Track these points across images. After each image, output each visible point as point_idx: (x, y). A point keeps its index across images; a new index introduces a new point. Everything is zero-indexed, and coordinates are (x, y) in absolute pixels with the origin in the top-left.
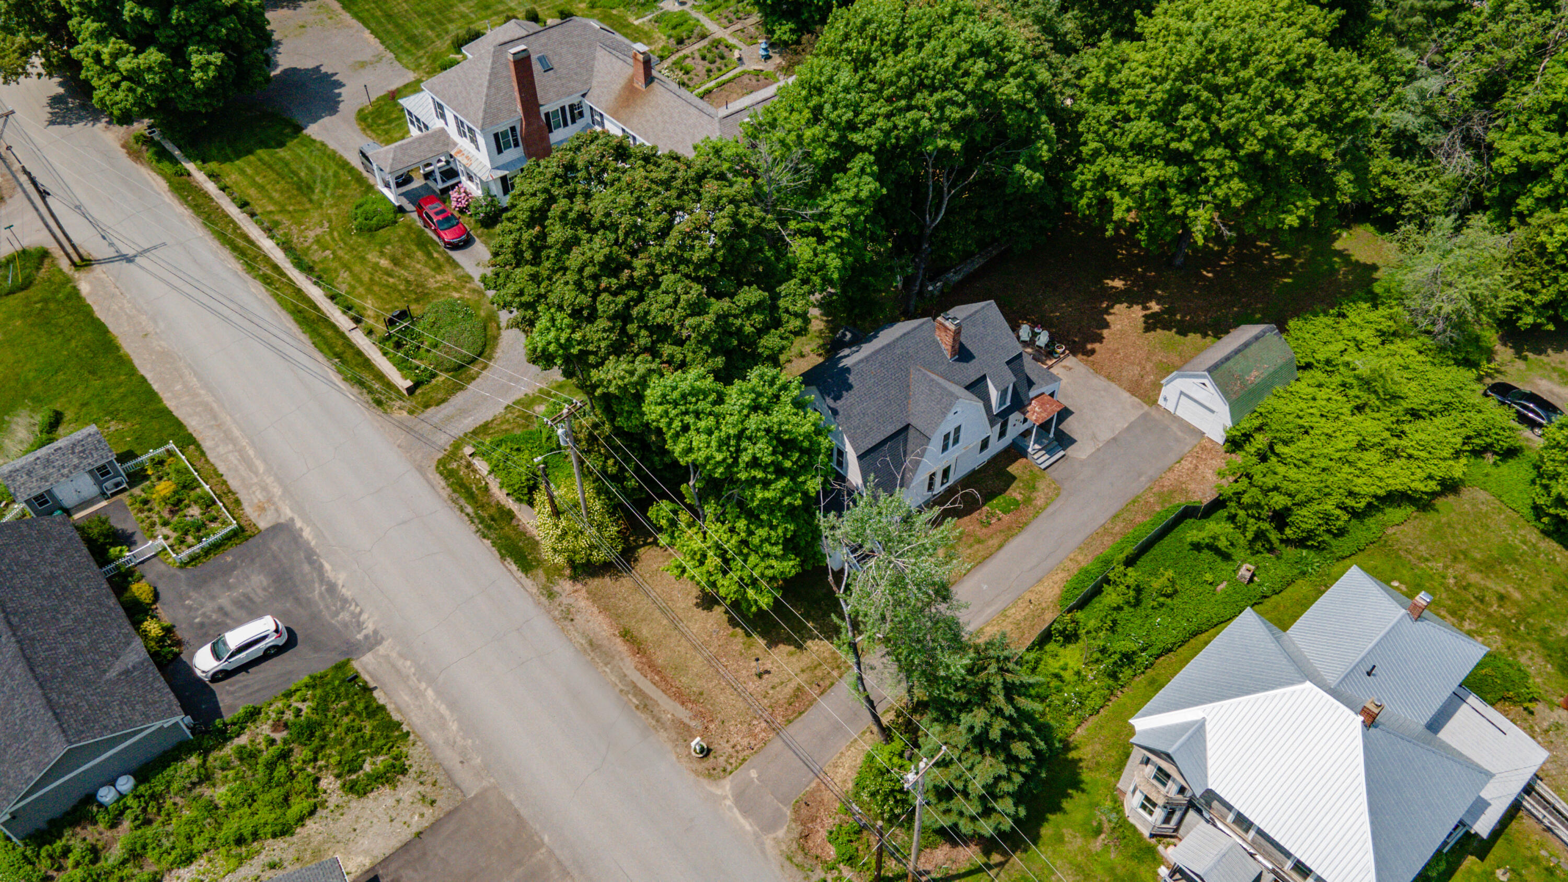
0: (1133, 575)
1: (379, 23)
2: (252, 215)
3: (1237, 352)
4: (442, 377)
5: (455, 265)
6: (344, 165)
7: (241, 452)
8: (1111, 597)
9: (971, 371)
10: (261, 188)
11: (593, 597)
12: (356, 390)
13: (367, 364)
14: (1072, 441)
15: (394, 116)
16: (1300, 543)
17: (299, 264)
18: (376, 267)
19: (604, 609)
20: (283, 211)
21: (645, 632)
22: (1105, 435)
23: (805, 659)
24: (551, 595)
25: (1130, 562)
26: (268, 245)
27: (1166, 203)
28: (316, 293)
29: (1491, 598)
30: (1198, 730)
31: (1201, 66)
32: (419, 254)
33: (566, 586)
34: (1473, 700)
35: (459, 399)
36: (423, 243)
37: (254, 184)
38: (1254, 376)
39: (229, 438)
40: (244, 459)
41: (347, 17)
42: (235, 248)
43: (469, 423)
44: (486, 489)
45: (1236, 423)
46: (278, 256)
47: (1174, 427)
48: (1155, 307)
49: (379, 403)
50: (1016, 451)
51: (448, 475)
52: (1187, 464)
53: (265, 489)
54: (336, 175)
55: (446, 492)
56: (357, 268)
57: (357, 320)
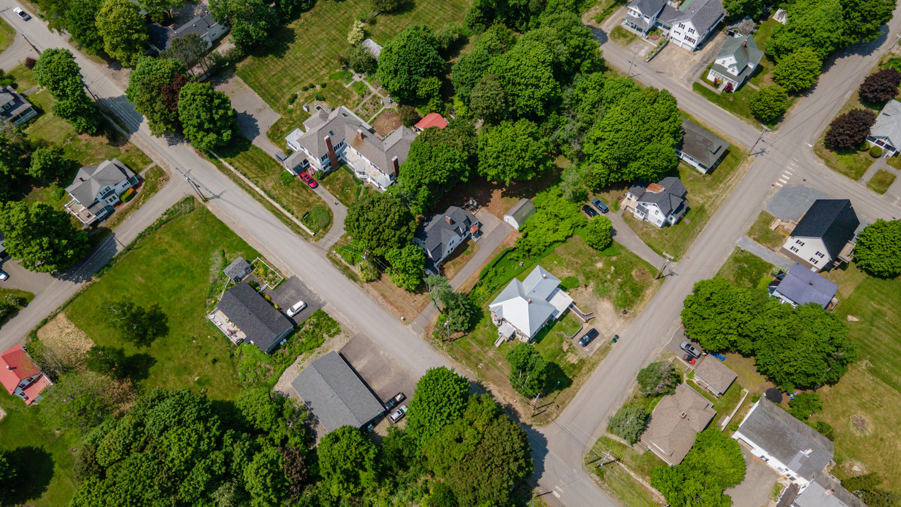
0: (494, 269)
1: (259, 89)
2: (249, 179)
3: (520, 209)
4: (321, 231)
5: (315, 194)
6: (271, 158)
7: (275, 257)
8: (490, 275)
9: (455, 226)
10: (247, 168)
11: (373, 286)
12: (298, 235)
13: (299, 227)
14: (482, 233)
15: (279, 135)
16: (535, 255)
17: (270, 196)
18: (293, 196)
19: (376, 289)
20: (258, 177)
21: (387, 294)
22: (491, 231)
23: (424, 297)
24: (363, 287)
25: (494, 266)
26: (258, 189)
27: (500, 177)
28: (277, 206)
29: (575, 263)
30: (501, 307)
31: (502, 151)
32: (304, 191)
33: (366, 284)
34: (561, 291)
35: (327, 236)
36: (304, 187)
37: (245, 166)
38: (524, 215)
39: (270, 254)
40: (277, 259)
41: (246, 86)
42: (247, 190)
43: (331, 243)
44: (341, 261)
45: (520, 226)
46: (262, 193)
47: (507, 226)
48: (504, 190)
49: (306, 239)
50: (469, 238)
51: (330, 258)
52: (510, 237)
53: (285, 267)
54: (269, 162)
55: (331, 263)
56: (287, 197)
57: (293, 214)
